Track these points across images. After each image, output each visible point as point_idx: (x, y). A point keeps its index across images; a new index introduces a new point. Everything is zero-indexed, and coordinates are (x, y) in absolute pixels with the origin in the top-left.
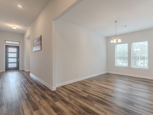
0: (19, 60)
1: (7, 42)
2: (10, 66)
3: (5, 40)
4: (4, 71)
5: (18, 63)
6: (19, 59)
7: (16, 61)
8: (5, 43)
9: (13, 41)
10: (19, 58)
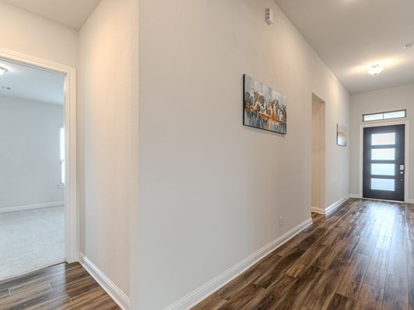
0: (403, 171)
1: (367, 118)
2: (376, 185)
3: (364, 115)
4: (361, 196)
5: (399, 178)
6: (402, 167)
7: (393, 173)
8: (363, 121)
9: (383, 113)
10: (403, 164)
